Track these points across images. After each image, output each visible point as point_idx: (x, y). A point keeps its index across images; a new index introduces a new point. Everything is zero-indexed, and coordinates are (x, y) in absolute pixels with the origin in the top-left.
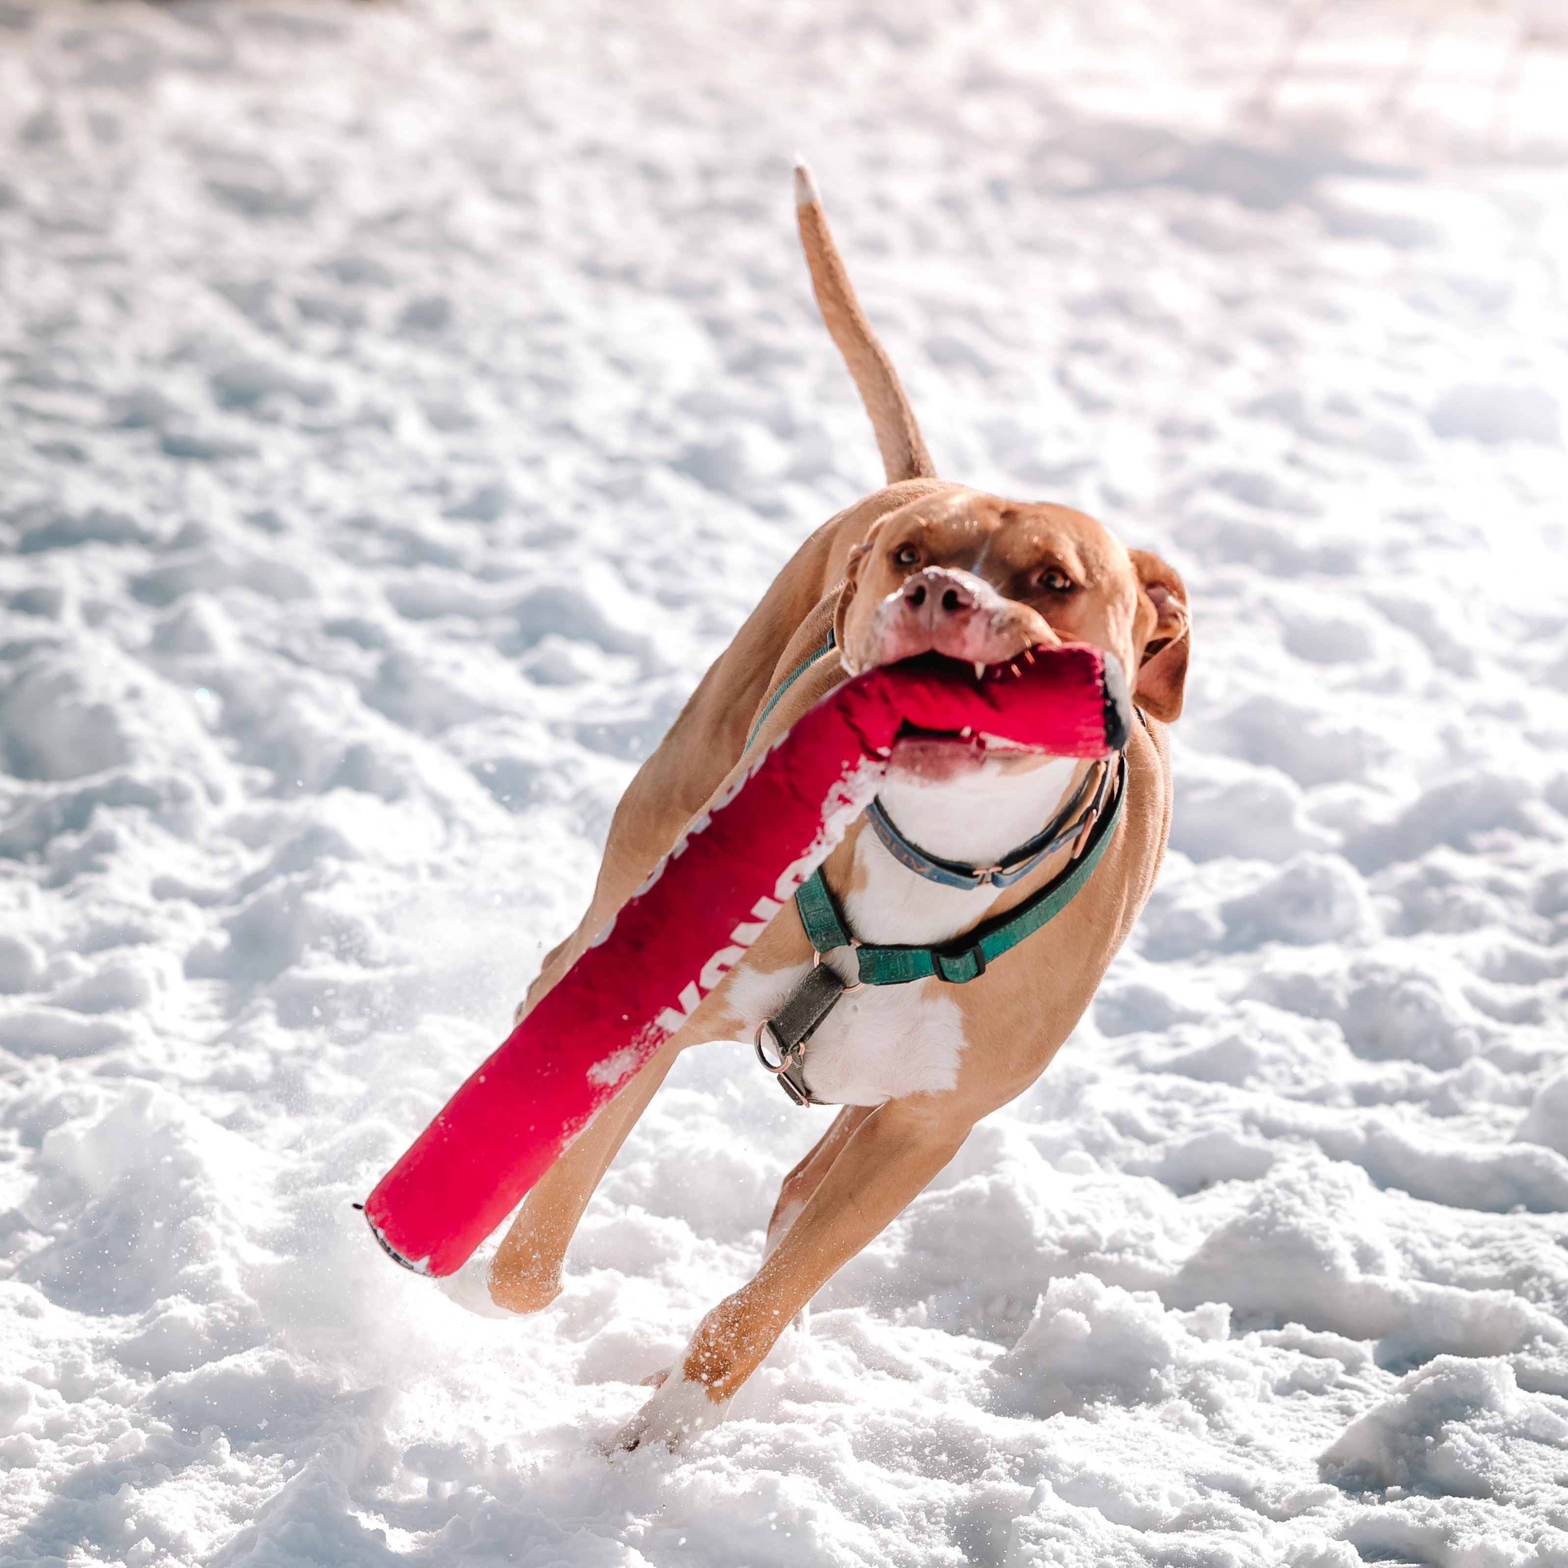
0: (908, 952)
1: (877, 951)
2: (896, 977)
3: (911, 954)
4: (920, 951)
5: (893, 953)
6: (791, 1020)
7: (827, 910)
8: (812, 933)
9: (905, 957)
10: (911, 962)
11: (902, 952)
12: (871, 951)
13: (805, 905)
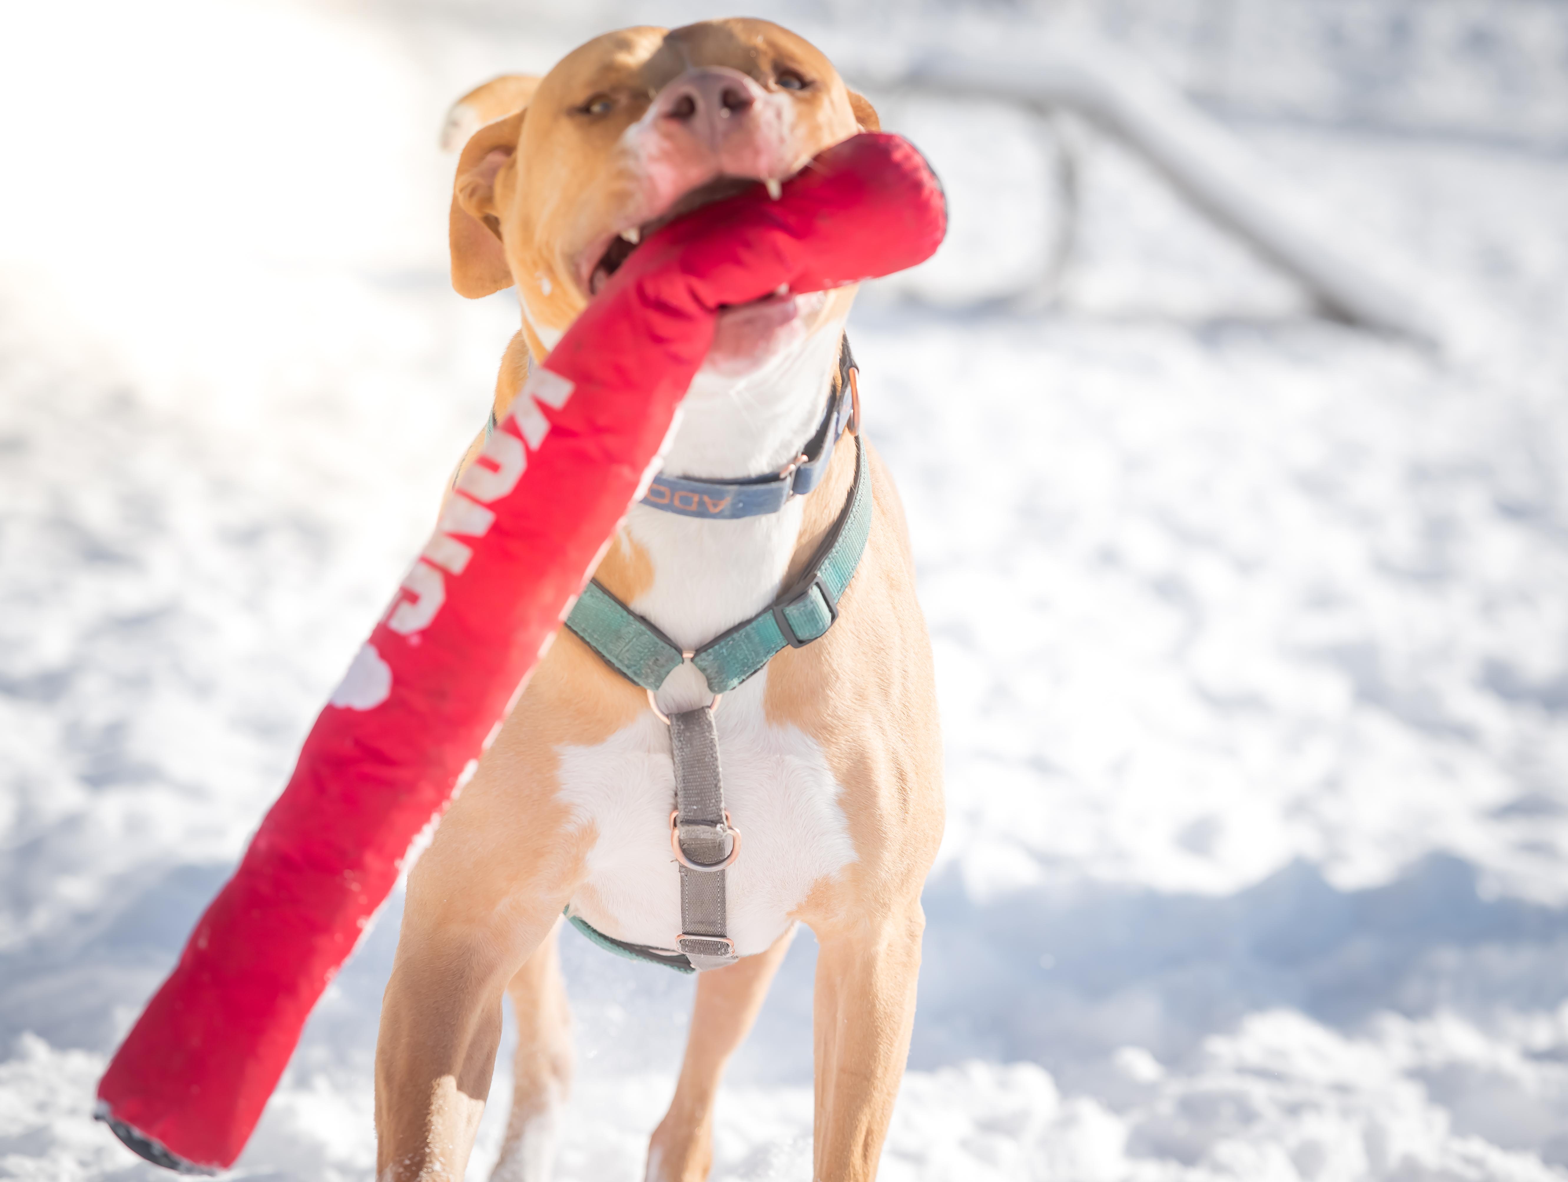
0: (748, 628)
1: (717, 647)
2: (749, 667)
3: (753, 628)
4: (760, 619)
5: (734, 640)
6: (698, 794)
7: (641, 634)
8: (635, 673)
9: (748, 636)
10: (757, 639)
11: (742, 632)
12: (710, 651)
13: (611, 646)
